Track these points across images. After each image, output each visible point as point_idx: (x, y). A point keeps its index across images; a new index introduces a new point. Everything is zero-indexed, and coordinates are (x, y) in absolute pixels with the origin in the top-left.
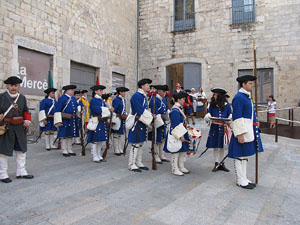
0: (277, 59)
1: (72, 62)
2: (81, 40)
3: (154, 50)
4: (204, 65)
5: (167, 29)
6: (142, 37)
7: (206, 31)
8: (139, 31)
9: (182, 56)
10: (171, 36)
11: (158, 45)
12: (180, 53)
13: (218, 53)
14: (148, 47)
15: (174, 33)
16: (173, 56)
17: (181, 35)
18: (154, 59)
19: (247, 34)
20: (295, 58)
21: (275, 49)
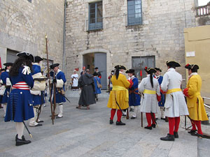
0: (157, 49)
1: (8, 49)
2: (17, 35)
3: (75, 43)
4: (108, 54)
5: (83, 30)
6: (67, 35)
7: (110, 31)
8: (65, 30)
9: (93, 48)
10: (86, 34)
11: (77, 40)
12: (92, 46)
13: (118, 46)
14: (71, 42)
15: (88, 32)
16: (88, 48)
17: (93, 33)
18: (74, 49)
19: (137, 32)
20: (169, 49)
21: (156, 43)
